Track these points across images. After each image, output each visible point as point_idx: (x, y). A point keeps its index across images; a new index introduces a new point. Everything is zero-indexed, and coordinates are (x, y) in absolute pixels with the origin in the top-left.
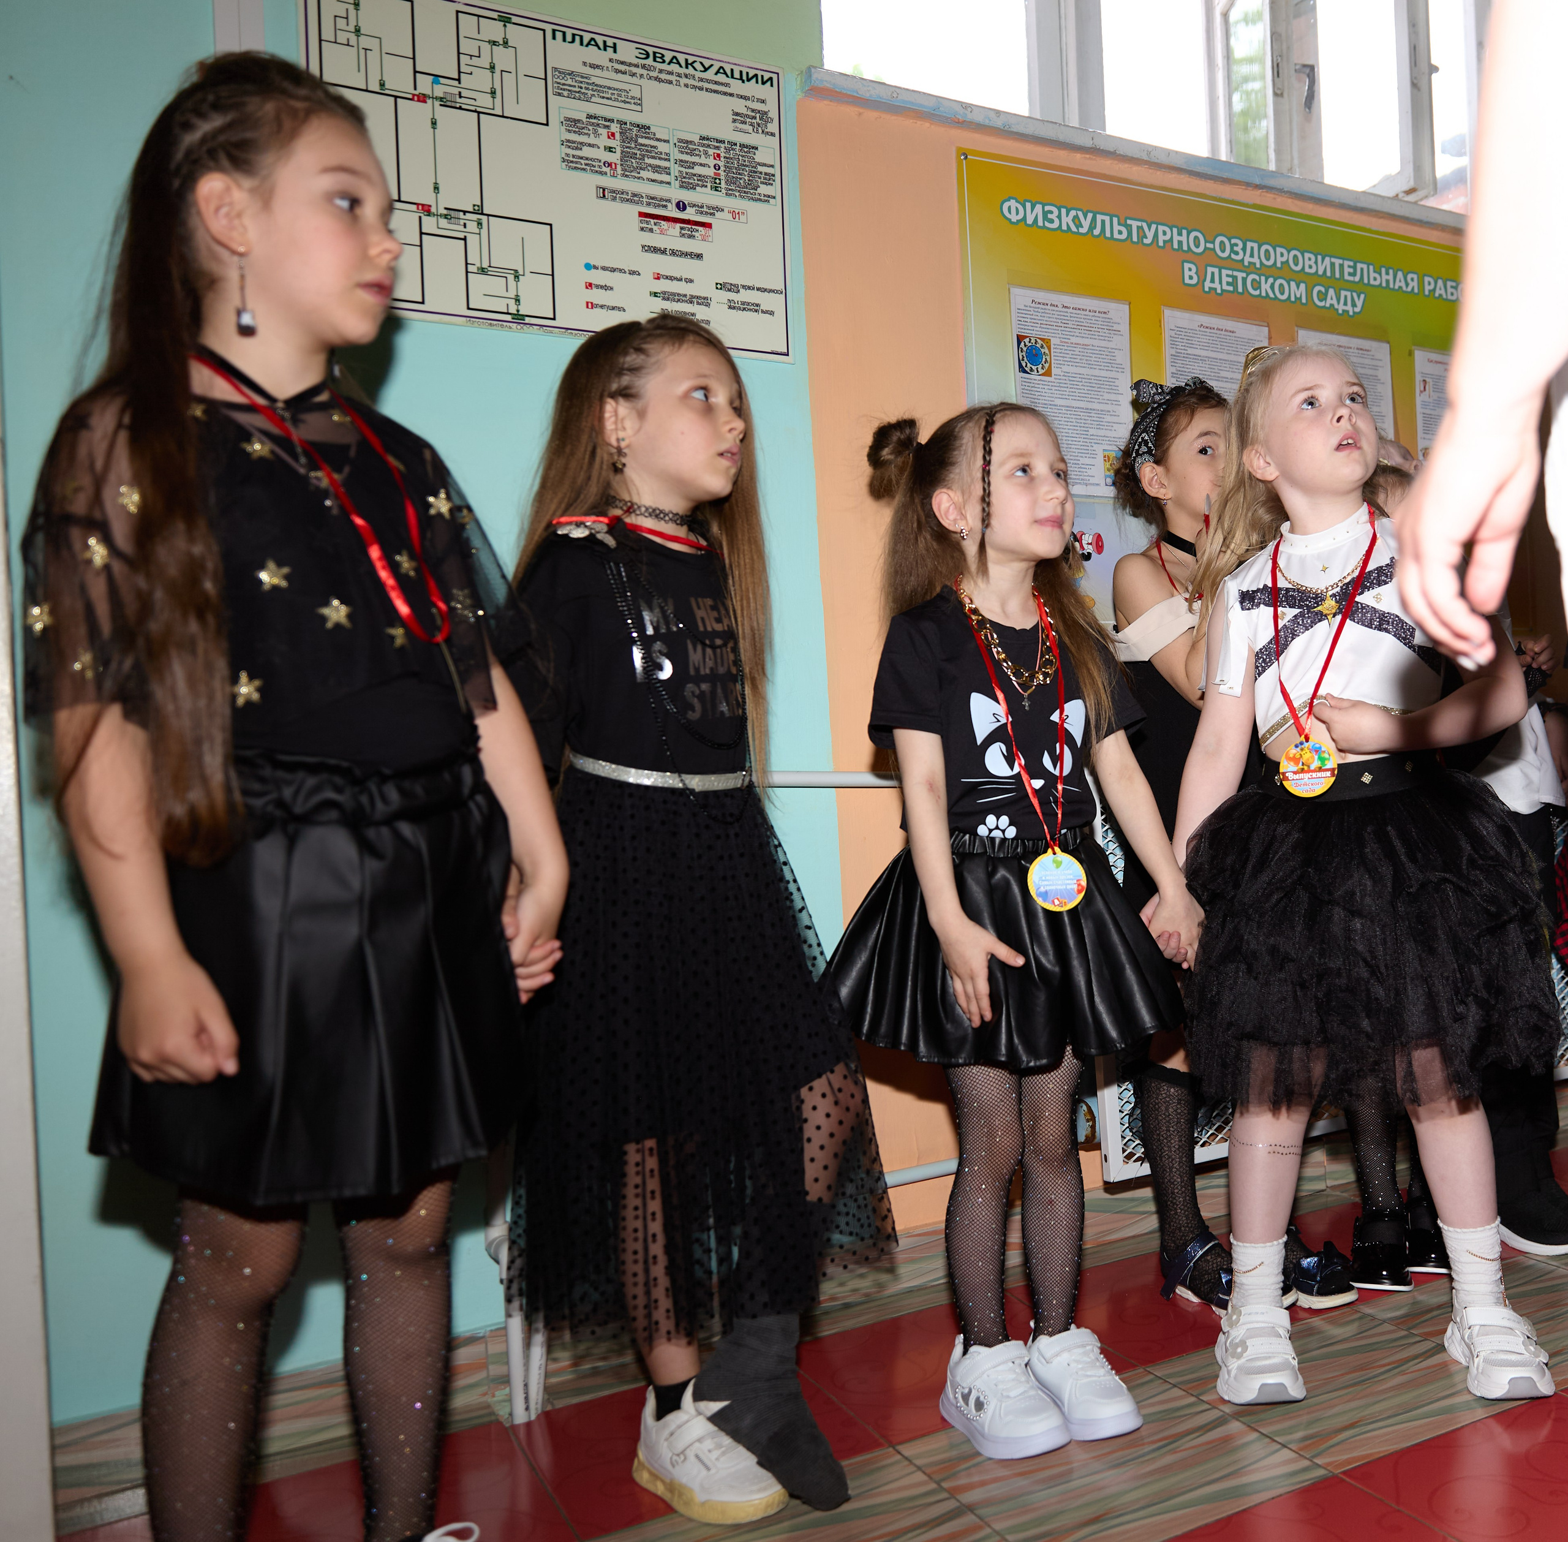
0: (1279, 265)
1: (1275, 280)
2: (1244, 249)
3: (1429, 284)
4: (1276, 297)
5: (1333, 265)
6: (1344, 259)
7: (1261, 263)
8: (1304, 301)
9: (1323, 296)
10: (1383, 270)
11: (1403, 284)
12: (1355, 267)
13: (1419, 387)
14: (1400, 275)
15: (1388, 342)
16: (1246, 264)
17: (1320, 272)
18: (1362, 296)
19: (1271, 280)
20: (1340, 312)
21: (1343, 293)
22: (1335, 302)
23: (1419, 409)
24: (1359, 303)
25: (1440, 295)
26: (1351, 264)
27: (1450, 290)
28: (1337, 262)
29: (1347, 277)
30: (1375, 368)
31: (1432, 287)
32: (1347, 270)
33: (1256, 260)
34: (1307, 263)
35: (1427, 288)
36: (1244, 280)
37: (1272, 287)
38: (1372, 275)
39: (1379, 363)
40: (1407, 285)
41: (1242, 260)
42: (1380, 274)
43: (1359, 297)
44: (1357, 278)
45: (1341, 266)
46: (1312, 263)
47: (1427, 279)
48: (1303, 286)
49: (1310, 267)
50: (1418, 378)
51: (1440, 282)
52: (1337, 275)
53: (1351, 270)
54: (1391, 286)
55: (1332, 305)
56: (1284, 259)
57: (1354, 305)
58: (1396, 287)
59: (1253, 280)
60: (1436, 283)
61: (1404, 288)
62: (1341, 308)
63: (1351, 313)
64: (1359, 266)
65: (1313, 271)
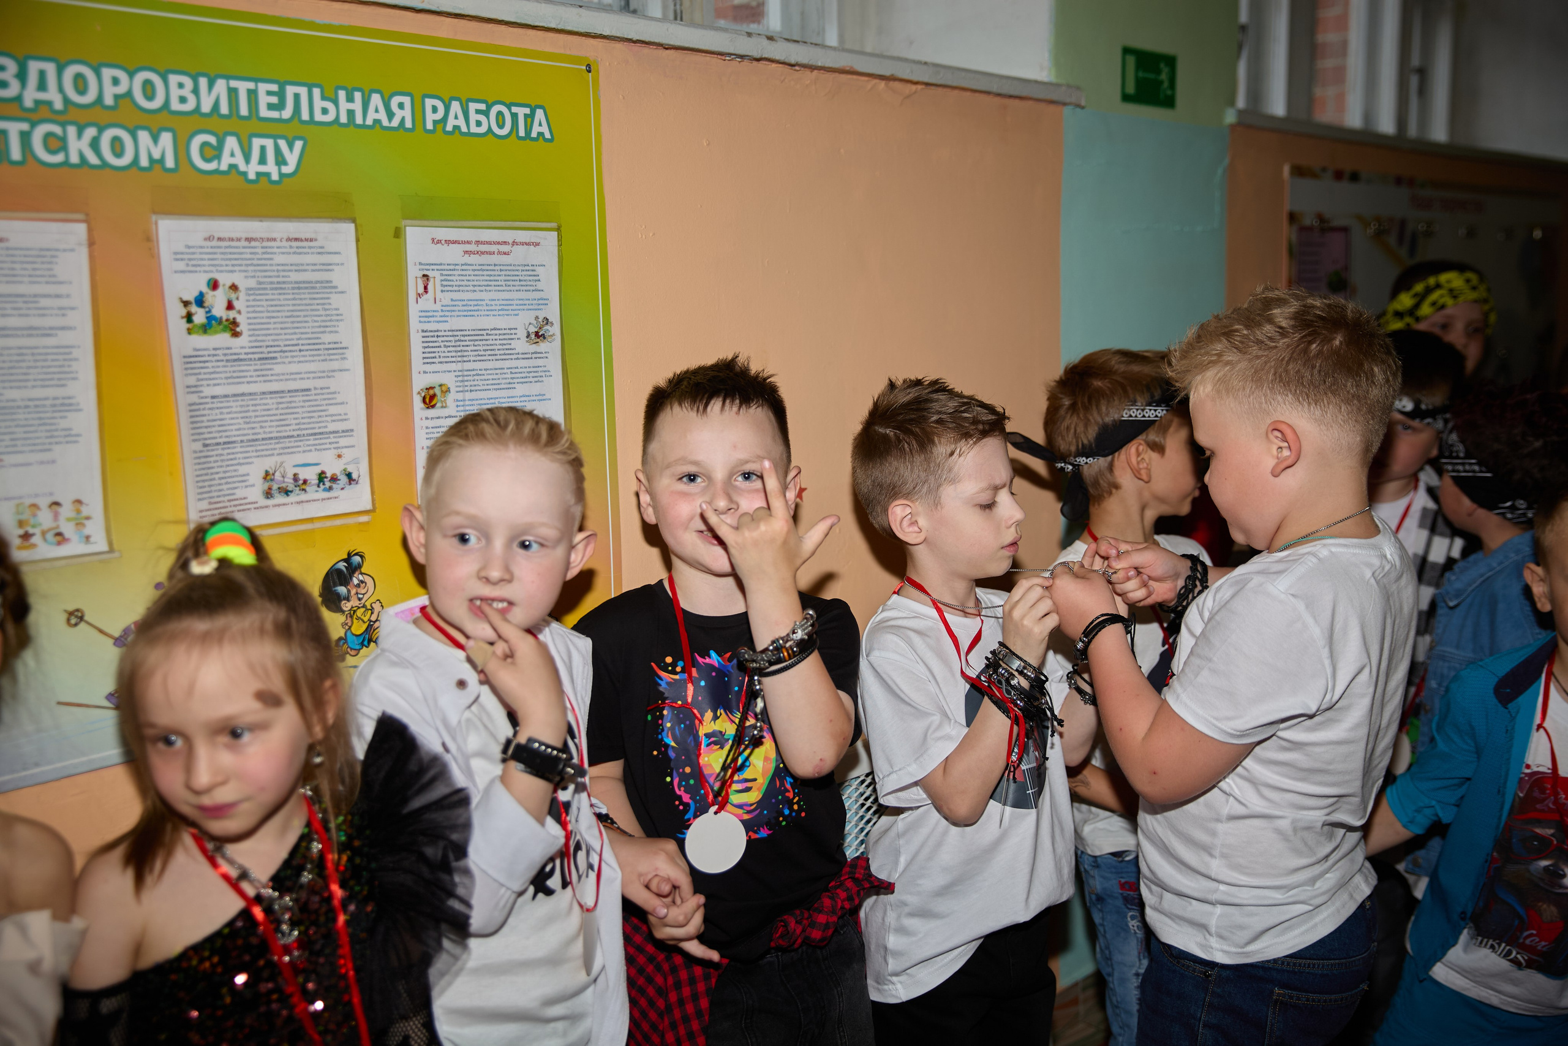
0: (109, 101)
1: (101, 130)
2: (22, 76)
3: (435, 109)
4: (105, 164)
5: (233, 93)
6: (256, 80)
7: (67, 101)
8: (170, 163)
9: (212, 152)
10: (342, 94)
11: (382, 116)
12: (281, 94)
13: (414, 285)
14: (376, 99)
15: (354, 221)
16: (28, 103)
17: (206, 108)
18: (298, 144)
19: (91, 132)
20: (252, 176)
21: (257, 143)
22: (239, 160)
23: (415, 325)
24: (292, 159)
25: (456, 128)
26: (274, 88)
27: (473, 117)
28: (243, 87)
29: (264, 113)
30: (327, 267)
31: (440, 115)
32: (264, 100)
33: (53, 95)
34: (175, 93)
35: (430, 117)
36: (25, 137)
37: (95, 144)
38: (319, 104)
39: (335, 259)
40: (390, 115)
41: (18, 99)
42: (336, 102)
43: (291, 146)
44: (287, 113)
45: (252, 94)
46: (187, 92)
47: (429, 103)
48: (166, 138)
49: (183, 100)
50: (413, 273)
51: (455, 106)
52: (244, 111)
53: (274, 100)
54: (359, 120)
55: (233, 167)
56: (121, 89)
57: (281, 161)
58: (369, 122)
59: (48, 137)
60: (447, 109)
61: (385, 123)
62: (252, 169)
63: (275, 177)
64: (290, 90)
65: (190, 106)
